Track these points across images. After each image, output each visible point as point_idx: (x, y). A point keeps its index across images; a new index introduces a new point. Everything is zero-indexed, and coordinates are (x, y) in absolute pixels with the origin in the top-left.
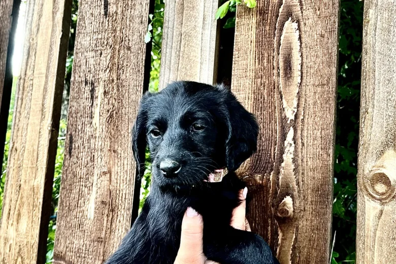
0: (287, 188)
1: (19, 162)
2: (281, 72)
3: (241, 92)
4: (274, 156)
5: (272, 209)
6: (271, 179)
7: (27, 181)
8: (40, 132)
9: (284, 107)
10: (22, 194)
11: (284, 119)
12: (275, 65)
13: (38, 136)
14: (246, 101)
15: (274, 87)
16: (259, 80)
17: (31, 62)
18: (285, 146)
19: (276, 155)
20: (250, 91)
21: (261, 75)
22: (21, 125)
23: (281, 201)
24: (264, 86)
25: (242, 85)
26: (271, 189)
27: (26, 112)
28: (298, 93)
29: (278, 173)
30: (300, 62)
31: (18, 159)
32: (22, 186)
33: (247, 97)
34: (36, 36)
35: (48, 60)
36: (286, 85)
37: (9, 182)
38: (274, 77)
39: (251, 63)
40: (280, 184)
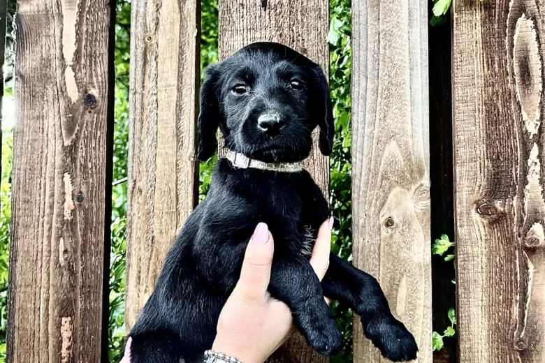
0: (536, 213)
1: (146, 207)
2: (517, 78)
3: (469, 104)
4: (516, 178)
5: (519, 239)
6: (514, 205)
7: (164, 231)
8: (177, 165)
9: (524, 120)
10: (157, 250)
11: (524, 134)
12: (509, 70)
13: (174, 170)
14: (477, 114)
15: (509, 97)
16: (490, 88)
17: (151, 70)
18: (529, 165)
19: (518, 176)
20: (481, 102)
21: (493, 82)
22: (144, 156)
23: (529, 230)
24: (497, 96)
25: (469, 95)
26: (516, 217)
27: (150, 138)
28: (541, 103)
29: (522, 196)
30: (540, 67)
31: (146, 203)
32: (156, 239)
33: (477, 109)
34: (155, 34)
35: (179, 67)
36: (524, 95)
37: (134, 235)
38: (509, 84)
39: (479, 69)
40: (526, 210)
